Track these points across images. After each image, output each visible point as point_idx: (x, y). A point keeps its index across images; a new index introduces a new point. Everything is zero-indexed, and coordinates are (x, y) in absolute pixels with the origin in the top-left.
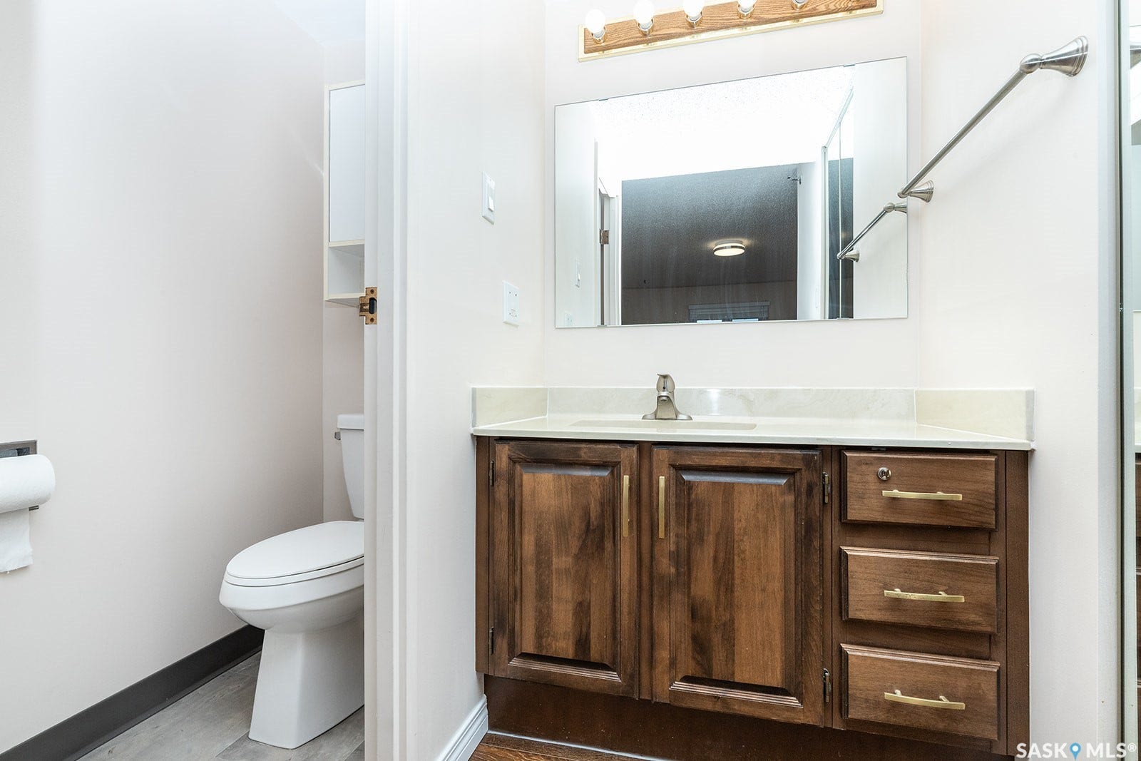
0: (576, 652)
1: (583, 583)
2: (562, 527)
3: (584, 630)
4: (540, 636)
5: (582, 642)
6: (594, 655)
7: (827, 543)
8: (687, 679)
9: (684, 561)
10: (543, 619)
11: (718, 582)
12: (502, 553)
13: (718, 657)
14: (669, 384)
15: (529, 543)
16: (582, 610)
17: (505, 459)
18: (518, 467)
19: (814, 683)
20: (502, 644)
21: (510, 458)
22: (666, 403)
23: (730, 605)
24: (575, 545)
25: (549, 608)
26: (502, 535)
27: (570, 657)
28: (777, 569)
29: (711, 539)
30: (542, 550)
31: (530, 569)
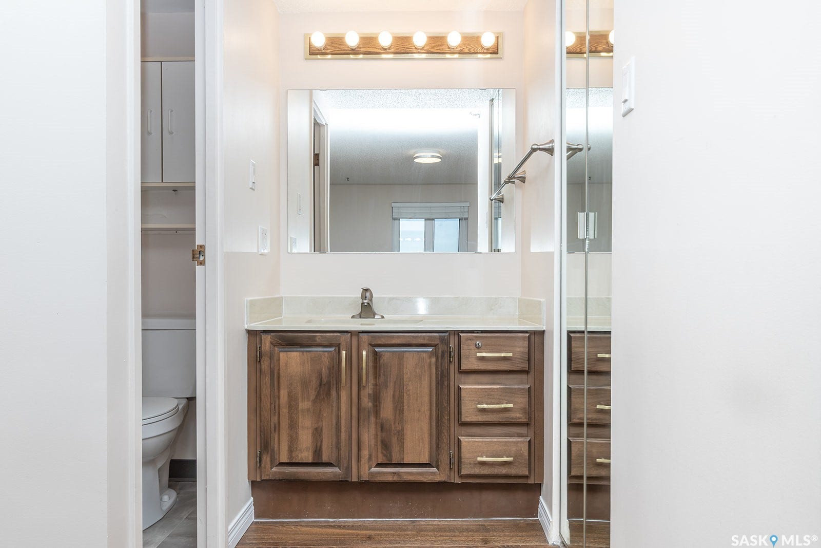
0: (314, 458)
1: (318, 416)
2: (305, 383)
3: (319, 444)
4: (291, 451)
5: (318, 452)
6: (325, 459)
7: (452, 384)
8: (379, 465)
9: (376, 399)
10: (293, 441)
11: (395, 409)
12: (266, 403)
13: (395, 449)
14: (368, 294)
15: (284, 394)
16: (317, 433)
17: (268, 344)
18: (276, 349)
19: (444, 459)
20: (266, 459)
21: (271, 343)
22: (367, 310)
23: (402, 421)
24: (313, 394)
25: (297, 433)
26: (266, 391)
27: (310, 462)
28: (426, 399)
29: (391, 385)
30: (292, 398)
31: (284, 411)
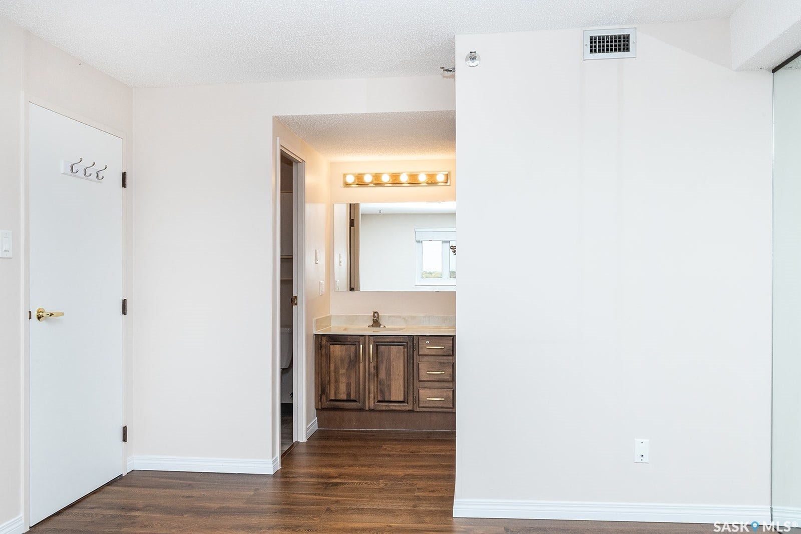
0: (347, 397)
1: (349, 377)
2: (342, 361)
3: (349, 391)
4: (335, 394)
5: (349, 394)
6: (352, 398)
7: (415, 361)
8: (379, 401)
9: (377, 368)
10: (337, 389)
11: (387, 374)
12: (324, 370)
13: (387, 394)
14: (376, 315)
15: (332, 366)
16: (348, 385)
17: (325, 341)
18: (329, 343)
19: (411, 398)
20: (324, 398)
21: (326, 340)
22: (376, 323)
23: (390, 380)
24: (346, 366)
25: (339, 385)
26: (324, 364)
27: (345, 399)
28: (402, 369)
29: (385, 362)
30: (336, 368)
31: (332, 374)
